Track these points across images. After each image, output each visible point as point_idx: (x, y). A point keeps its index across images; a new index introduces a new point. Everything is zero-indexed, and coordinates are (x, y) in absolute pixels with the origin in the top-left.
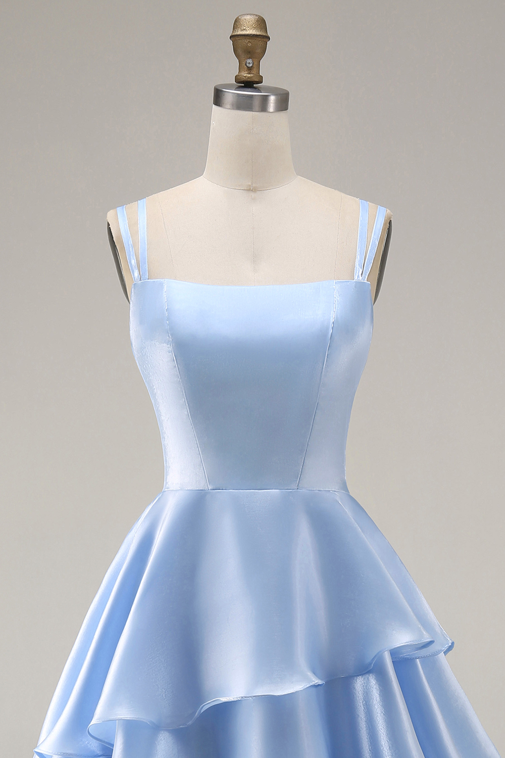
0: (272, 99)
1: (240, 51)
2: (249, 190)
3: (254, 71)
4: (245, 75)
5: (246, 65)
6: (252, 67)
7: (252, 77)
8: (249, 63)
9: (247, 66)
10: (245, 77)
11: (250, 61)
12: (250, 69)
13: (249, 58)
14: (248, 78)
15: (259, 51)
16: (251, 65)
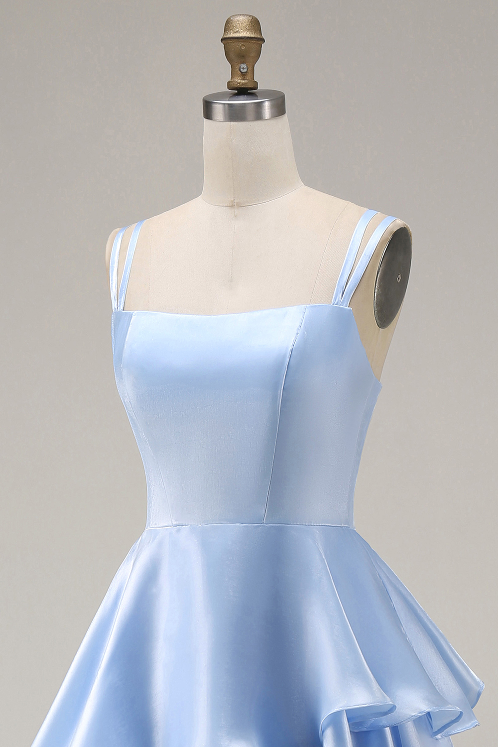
0: (267, 105)
1: (232, 55)
2: (232, 206)
3: (249, 77)
4: (239, 81)
5: (240, 70)
6: (246, 72)
7: (246, 83)
8: (243, 68)
9: (241, 72)
10: (239, 83)
11: (244, 66)
12: (243, 75)
13: (243, 63)
14: (243, 84)
15: (253, 55)
16: (245, 70)
